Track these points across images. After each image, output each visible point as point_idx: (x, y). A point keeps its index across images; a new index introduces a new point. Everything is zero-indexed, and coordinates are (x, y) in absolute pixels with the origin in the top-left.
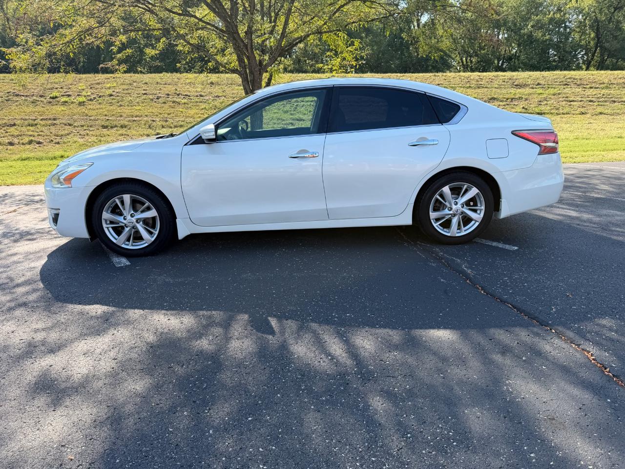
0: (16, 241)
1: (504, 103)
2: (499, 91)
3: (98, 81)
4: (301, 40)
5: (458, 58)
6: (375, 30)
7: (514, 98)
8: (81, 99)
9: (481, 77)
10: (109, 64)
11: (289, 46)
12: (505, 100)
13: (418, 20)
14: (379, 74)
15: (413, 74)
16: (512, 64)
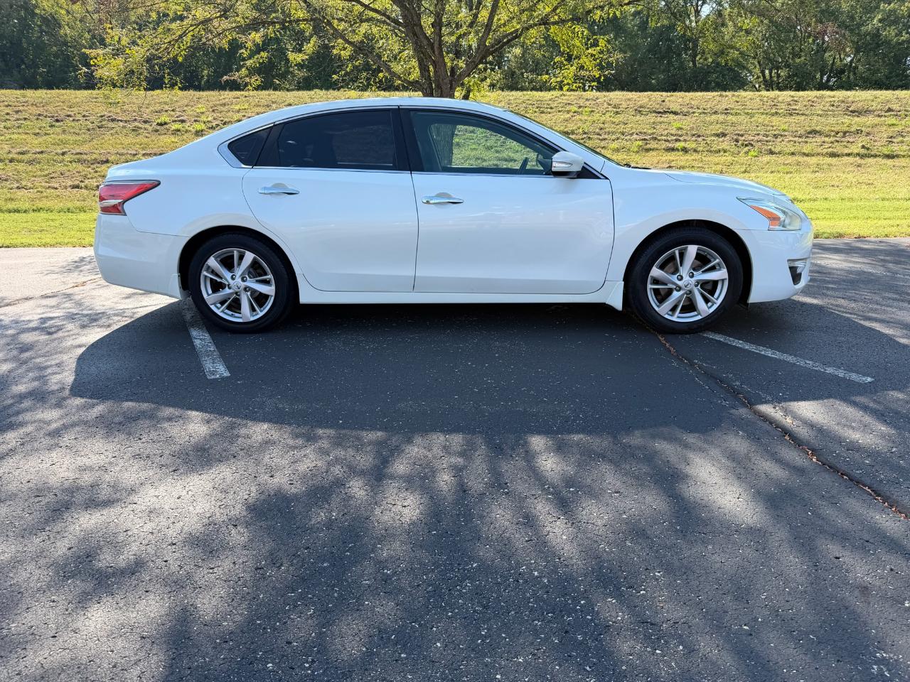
0: (83, 327)
1: (832, 139)
2: (823, 120)
3: (224, 101)
4: (516, 35)
5: (757, 71)
6: (629, 28)
7: (848, 132)
8: (199, 126)
9: (795, 99)
10: (236, 76)
11: (497, 45)
12: (833, 134)
13: (697, 12)
14: (634, 93)
15: (687, 94)
16: (844, 79)
